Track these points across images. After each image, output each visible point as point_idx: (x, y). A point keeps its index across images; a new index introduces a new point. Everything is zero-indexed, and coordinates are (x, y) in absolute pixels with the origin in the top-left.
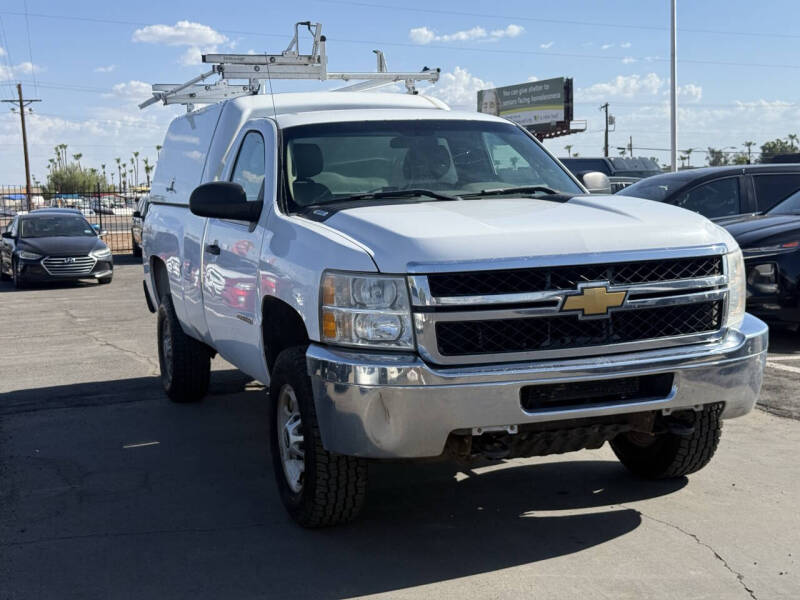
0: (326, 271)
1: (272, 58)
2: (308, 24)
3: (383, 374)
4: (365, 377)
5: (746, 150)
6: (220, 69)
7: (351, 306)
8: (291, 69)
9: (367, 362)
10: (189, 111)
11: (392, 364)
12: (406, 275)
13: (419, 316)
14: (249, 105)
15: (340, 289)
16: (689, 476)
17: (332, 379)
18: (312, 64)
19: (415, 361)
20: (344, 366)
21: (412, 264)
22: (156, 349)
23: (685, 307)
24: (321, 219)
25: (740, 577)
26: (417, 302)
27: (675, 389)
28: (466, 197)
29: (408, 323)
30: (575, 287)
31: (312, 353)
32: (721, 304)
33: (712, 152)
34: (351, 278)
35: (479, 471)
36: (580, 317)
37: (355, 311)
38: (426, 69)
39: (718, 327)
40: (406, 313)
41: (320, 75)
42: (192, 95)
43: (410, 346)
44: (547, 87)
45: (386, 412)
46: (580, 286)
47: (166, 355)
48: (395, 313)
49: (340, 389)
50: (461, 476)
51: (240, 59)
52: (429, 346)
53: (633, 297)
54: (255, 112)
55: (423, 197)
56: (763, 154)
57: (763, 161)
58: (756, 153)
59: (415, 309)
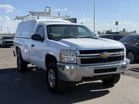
0: (61, 50)
1: (42, 13)
2: (48, 7)
3: (71, 67)
4: (68, 68)
5: (104, 31)
6: (33, 14)
7: (65, 56)
8: (45, 15)
9: (68, 65)
10: (22, 21)
11: (72, 65)
12: (76, 51)
13: (77, 57)
14: (38, 21)
15: (63, 53)
16: (114, 85)
17: (61, 68)
18: (48, 14)
19: (76, 65)
20: (64, 66)
21: (77, 49)
22: (16, 63)
23: (118, 57)
24: (58, 41)
25: (129, 100)
26: (77, 55)
27: (117, 70)
28: (80, 38)
29: (76, 58)
30: (102, 53)
31: (58, 64)
32: (123, 56)
33: (98, 32)
34: (65, 51)
35: (80, 84)
36: (103, 58)
37: (66, 56)
38: (66, 16)
39: (123, 60)
40: (75, 57)
41: (50, 16)
42: (23, 18)
43: (76, 62)
44: (72, 19)
45: (72, 73)
46: (103, 53)
47: (19, 64)
48: (73, 57)
49: (63, 70)
50: (77, 85)
51: (36, 13)
52: (79, 63)
53: (111, 55)
54: (39, 22)
55: (73, 38)
56: (106, 32)
57: (106, 34)
58: (105, 32)
59: (77, 56)
